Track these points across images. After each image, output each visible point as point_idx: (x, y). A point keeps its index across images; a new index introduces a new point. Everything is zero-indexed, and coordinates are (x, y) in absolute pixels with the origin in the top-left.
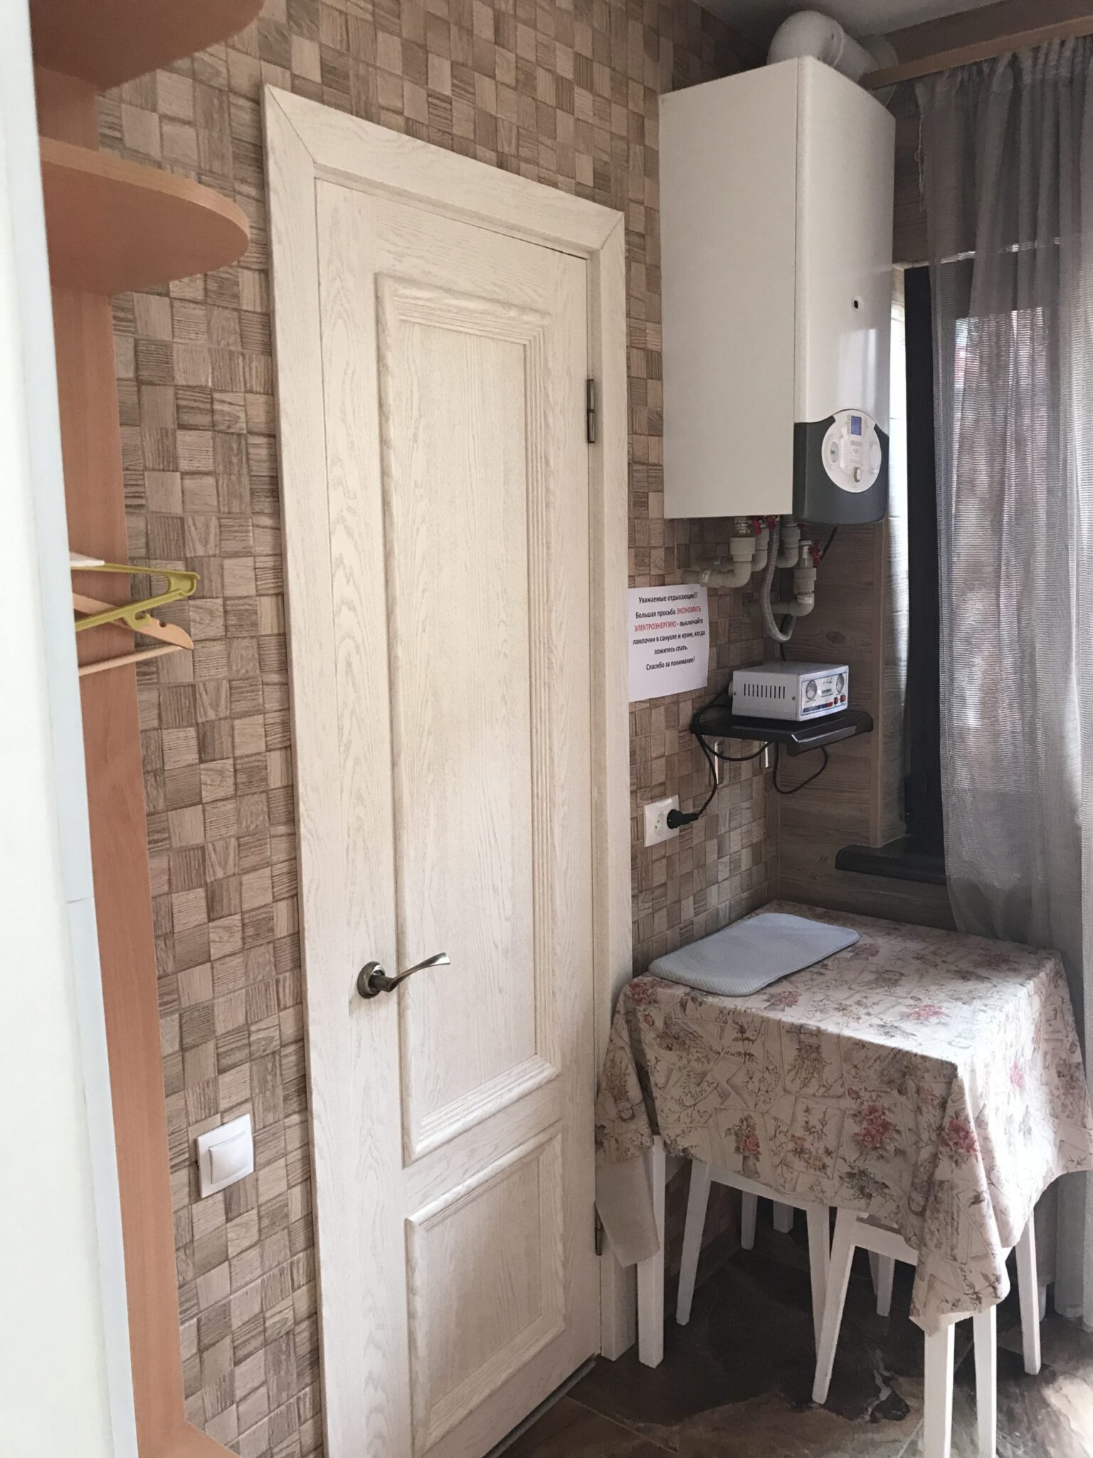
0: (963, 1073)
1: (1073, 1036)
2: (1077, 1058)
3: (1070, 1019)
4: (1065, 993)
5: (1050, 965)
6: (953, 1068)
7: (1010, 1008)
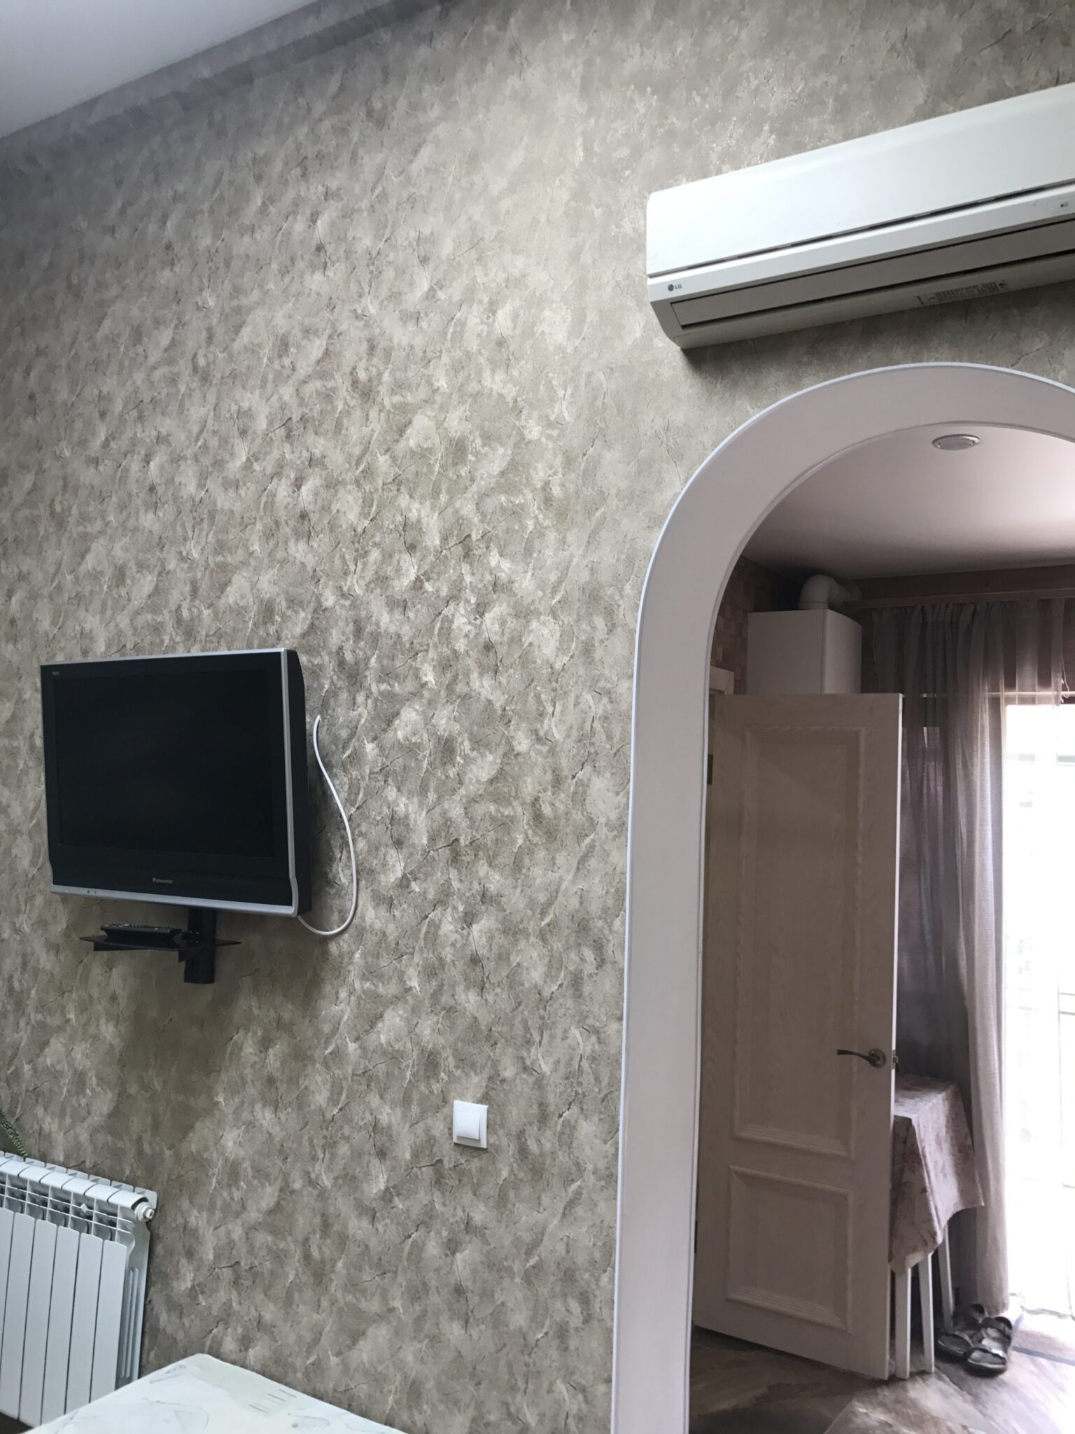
0: (914, 1123)
1: (966, 1130)
2: (969, 1142)
3: (965, 1119)
4: (961, 1104)
5: (952, 1087)
6: (909, 1120)
7: (934, 1101)
